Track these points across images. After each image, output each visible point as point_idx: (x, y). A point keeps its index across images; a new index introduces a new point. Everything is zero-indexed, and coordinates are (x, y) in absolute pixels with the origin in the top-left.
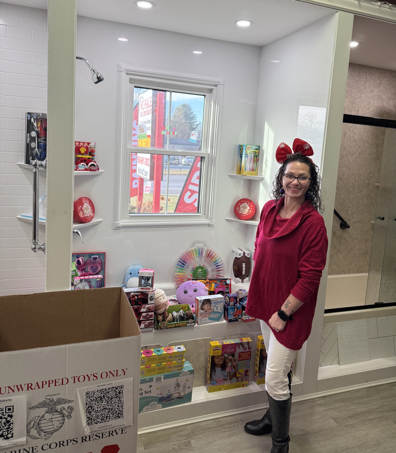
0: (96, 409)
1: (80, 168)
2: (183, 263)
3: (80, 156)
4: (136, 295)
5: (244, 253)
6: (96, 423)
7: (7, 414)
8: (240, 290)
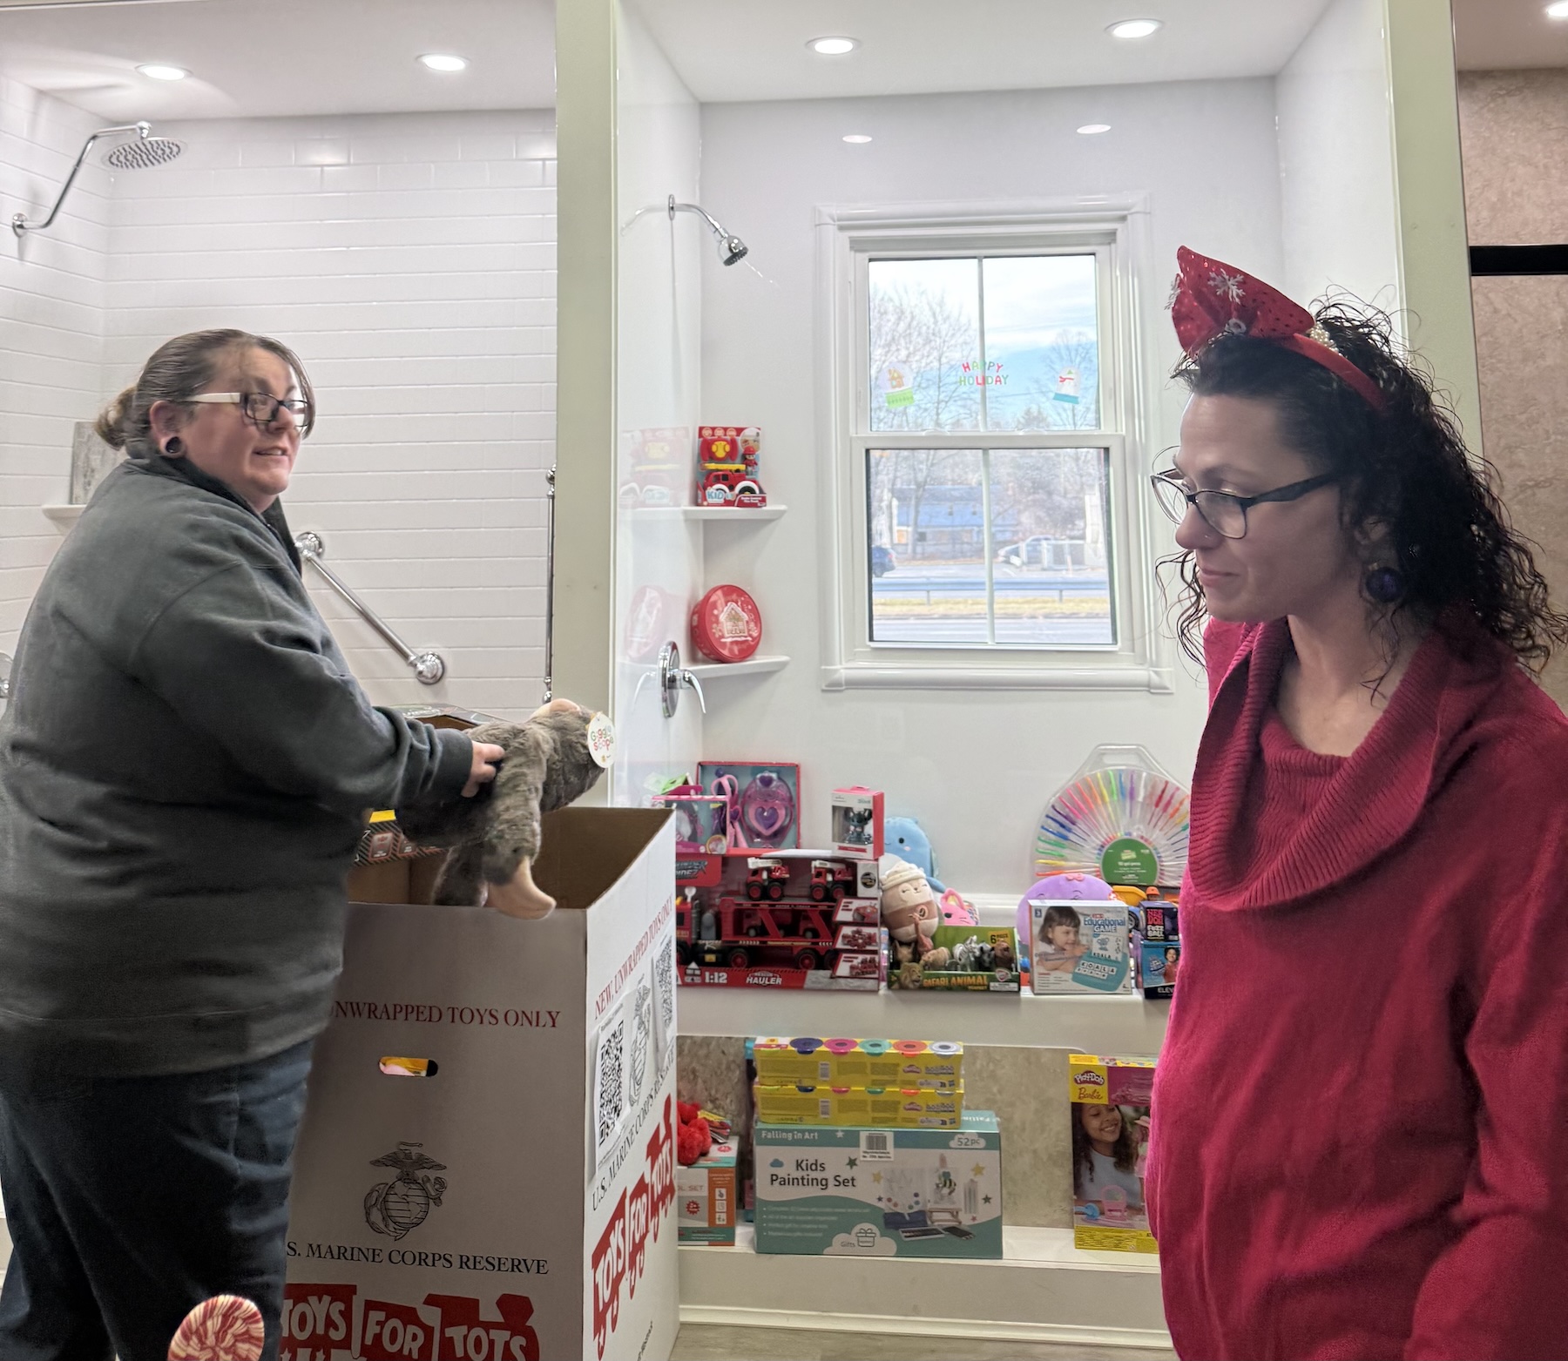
1: (710, 500)
2: (1061, 821)
3: (712, 466)
4: (831, 871)
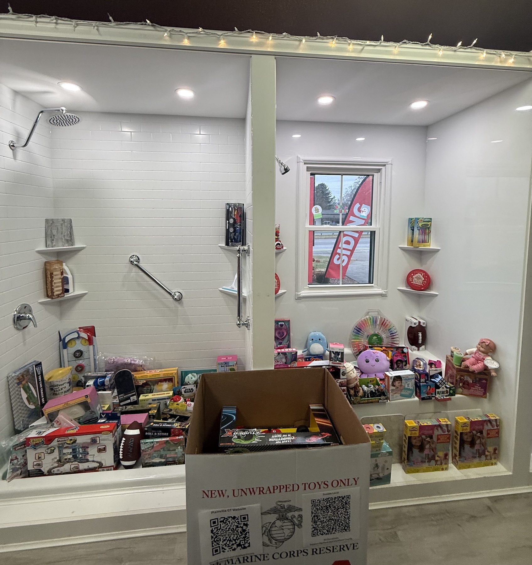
0: (322, 519)
2: (358, 330)
5: (420, 322)
6: (322, 534)
7: (242, 523)
8: (417, 359)
